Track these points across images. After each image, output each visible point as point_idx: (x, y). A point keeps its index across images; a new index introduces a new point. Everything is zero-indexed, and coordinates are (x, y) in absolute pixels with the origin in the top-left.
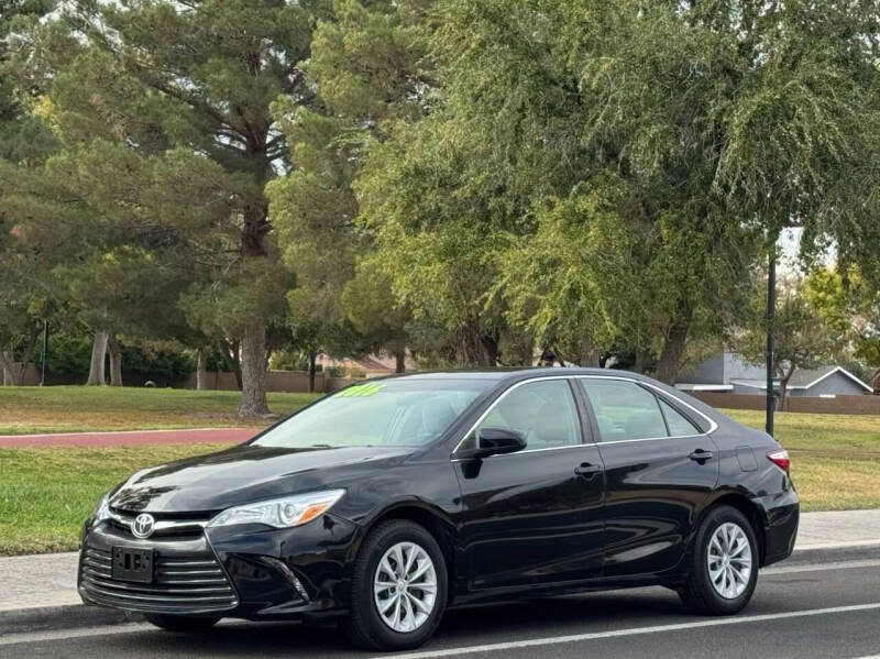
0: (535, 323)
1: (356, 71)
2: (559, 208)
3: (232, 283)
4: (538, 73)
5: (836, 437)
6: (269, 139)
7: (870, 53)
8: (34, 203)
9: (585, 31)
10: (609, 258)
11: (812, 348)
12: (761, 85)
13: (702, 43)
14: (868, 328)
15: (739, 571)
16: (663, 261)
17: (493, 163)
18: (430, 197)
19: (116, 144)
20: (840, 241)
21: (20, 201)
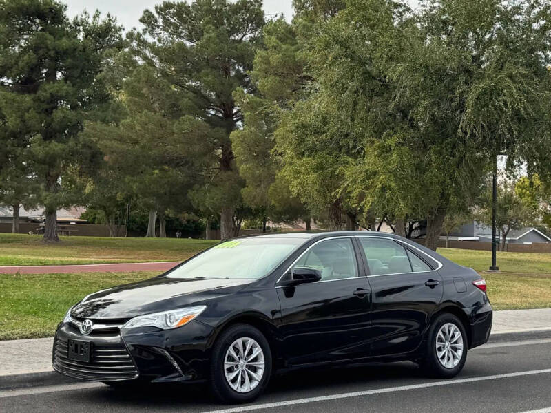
0: (364, 205)
1: (276, 75)
2: (377, 144)
3: (215, 185)
4: (365, 73)
5: (530, 265)
6: (235, 111)
7: (544, 61)
8: (115, 144)
9: (390, 50)
10: (403, 171)
11: (519, 218)
12: (484, 78)
13: (452, 56)
14: (548, 208)
15: (456, 351)
16: (432, 172)
17: (342, 121)
18: (309, 139)
19: (155, 114)
20: (528, 161)
21: (109, 143)
